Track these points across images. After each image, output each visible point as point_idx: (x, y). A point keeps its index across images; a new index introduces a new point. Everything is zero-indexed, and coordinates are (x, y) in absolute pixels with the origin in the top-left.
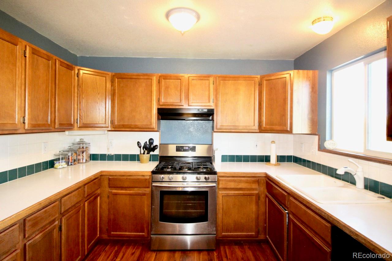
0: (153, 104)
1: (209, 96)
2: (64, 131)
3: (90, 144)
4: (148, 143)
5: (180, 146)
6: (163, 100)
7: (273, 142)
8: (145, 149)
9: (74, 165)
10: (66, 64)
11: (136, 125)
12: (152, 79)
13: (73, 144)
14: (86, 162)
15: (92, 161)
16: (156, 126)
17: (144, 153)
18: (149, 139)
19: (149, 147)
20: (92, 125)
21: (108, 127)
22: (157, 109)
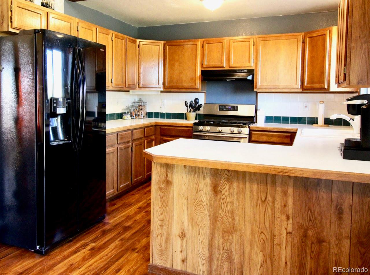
0: (198, 67)
1: (249, 56)
2: (129, 91)
3: (147, 103)
4: (194, 102)
5: (223, 106)
6: (206, 63)
7: (322, 102)
8: (191, 108)
9: (135, 118)
10: (132, 39)
11: (183, 86)
12: (196, 44)
13: (134, 103)
14: (143, 118)
15: (148, 118)
16: (199, 86)
17: (190, 112)
18: (194, 99)
19: (195, 106)
20: (148, 86)
21: (160, 88)
22: (201, 71)
